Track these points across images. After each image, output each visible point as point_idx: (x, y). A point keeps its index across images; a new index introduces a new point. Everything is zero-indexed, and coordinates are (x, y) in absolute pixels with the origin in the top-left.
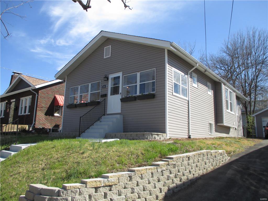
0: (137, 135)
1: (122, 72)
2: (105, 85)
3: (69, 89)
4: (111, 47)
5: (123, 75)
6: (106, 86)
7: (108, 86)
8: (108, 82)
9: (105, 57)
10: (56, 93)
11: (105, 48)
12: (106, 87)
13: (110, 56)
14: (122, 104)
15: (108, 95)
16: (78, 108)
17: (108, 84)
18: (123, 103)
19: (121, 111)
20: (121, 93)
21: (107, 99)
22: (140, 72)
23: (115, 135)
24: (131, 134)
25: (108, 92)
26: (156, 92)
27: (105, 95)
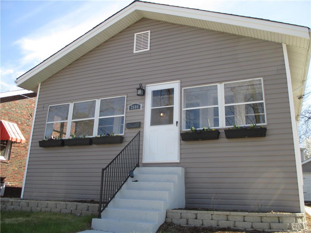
0: (263, 220)
1: (179, 81)
2: (137, 105)
3: (45, 109)
4: (149, 33)
5: (181, 87)
6: (139, 106)
7: (144, 107)
8: (144, 99)
9: (135, 52)
10: (2, 117)
11: (135, 34)
12: (139, 108)
13: (148, 49)
14: (181, 144)
15: (143, 123)
16: (66, 147)
17: (144, 103)
18: (183, 142)
19: (181, 158)
20: (177, 122)
21: (143, 132)
22: (223, 84)
23: (194, 216)
24: (244, 216)
25: (143, 119)
26: (268, 124)
27: (138, 125)
